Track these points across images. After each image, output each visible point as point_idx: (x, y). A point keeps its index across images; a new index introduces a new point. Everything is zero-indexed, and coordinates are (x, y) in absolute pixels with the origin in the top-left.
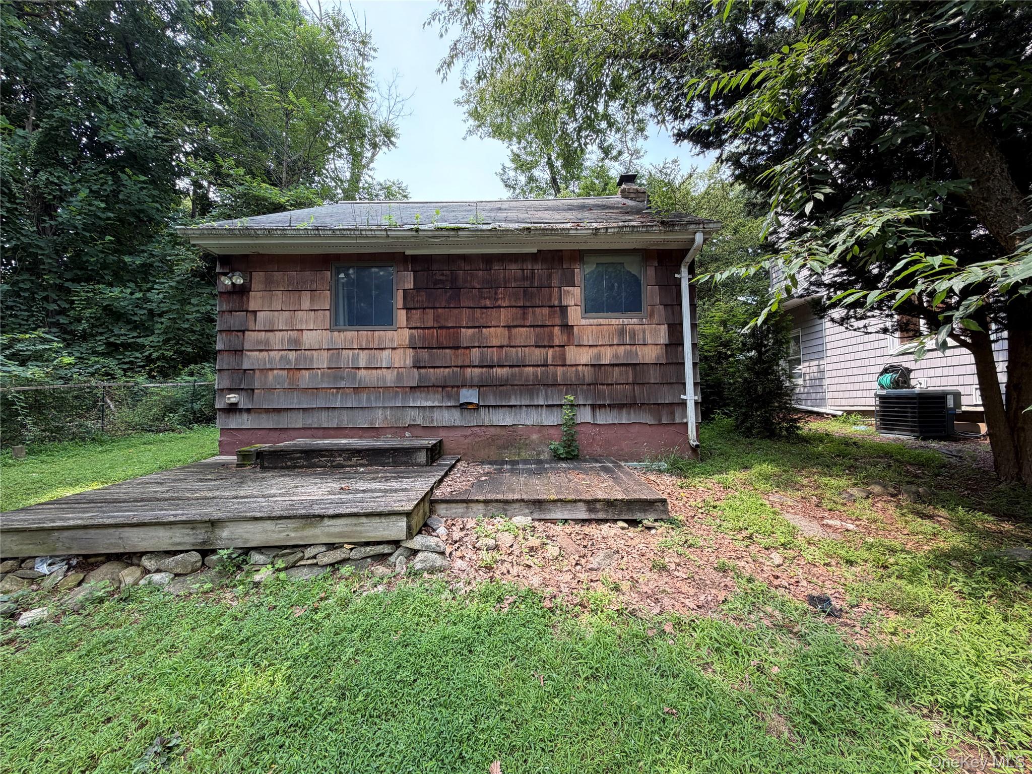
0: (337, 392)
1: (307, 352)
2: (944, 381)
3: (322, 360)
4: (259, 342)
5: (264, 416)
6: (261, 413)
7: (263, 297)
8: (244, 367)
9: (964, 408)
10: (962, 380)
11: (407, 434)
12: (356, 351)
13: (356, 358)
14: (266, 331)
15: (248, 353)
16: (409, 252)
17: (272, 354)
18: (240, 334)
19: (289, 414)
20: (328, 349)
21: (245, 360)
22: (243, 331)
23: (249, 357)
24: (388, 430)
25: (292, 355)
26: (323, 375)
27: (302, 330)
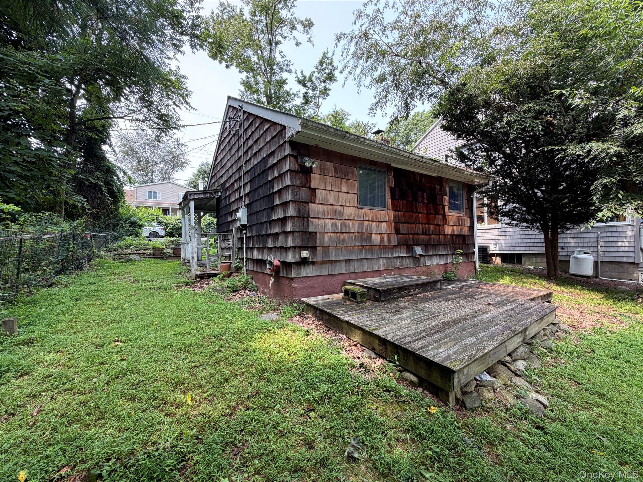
0: (362, 249)
1: (346, 221)
2: (485, 242)
3: (354, 227)
4: (318, 212)
5: (323, 266)
6: (321, 264)
7: (319, 179)
8: (310, 231)
9: (491, 252)
10: (488, 241)
11: (392, 273)
12: (370, 222)
13: (370, 226)
14: (322, 204)
15: (312, 220)
16: (393, 165)
17: (327, 221)
18: (305, 204)
19: (337, 264)
20: (357, 220)
21: (310, 225)
22: (308, 203)
23: (312, 222)
24: (385, 272)
25: (338, 223)
26: (355, 237)
27: (343, 206)
